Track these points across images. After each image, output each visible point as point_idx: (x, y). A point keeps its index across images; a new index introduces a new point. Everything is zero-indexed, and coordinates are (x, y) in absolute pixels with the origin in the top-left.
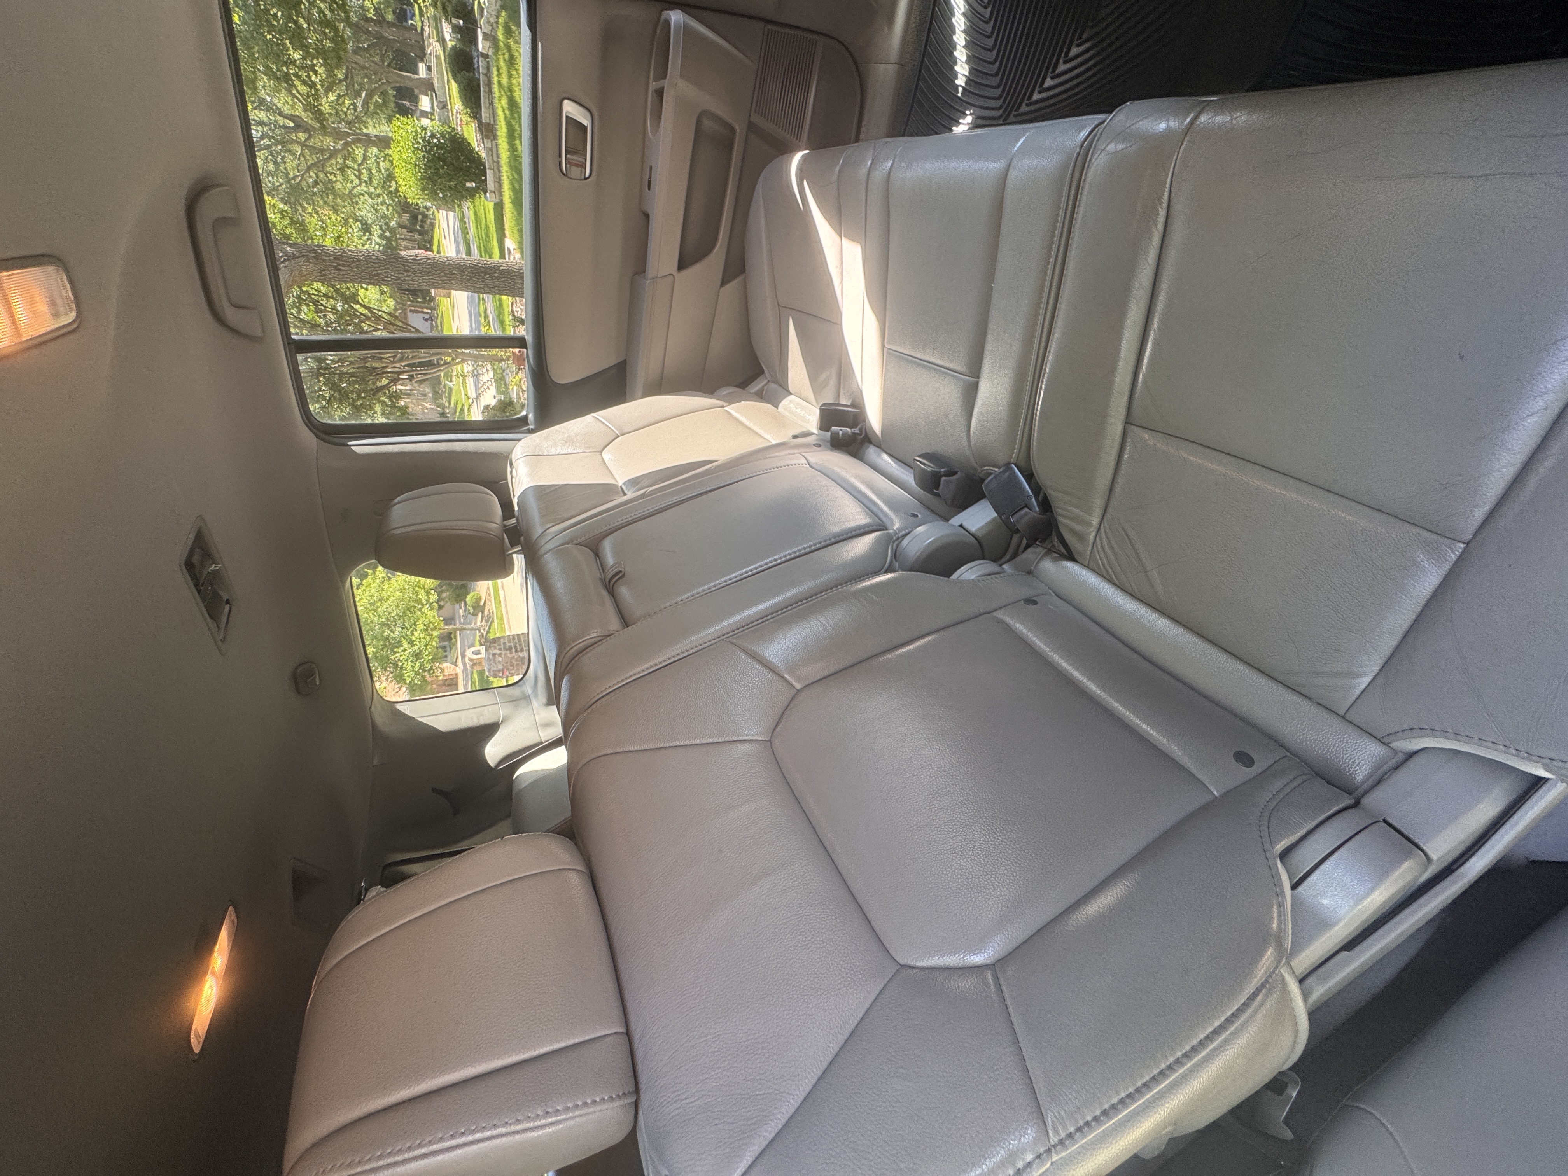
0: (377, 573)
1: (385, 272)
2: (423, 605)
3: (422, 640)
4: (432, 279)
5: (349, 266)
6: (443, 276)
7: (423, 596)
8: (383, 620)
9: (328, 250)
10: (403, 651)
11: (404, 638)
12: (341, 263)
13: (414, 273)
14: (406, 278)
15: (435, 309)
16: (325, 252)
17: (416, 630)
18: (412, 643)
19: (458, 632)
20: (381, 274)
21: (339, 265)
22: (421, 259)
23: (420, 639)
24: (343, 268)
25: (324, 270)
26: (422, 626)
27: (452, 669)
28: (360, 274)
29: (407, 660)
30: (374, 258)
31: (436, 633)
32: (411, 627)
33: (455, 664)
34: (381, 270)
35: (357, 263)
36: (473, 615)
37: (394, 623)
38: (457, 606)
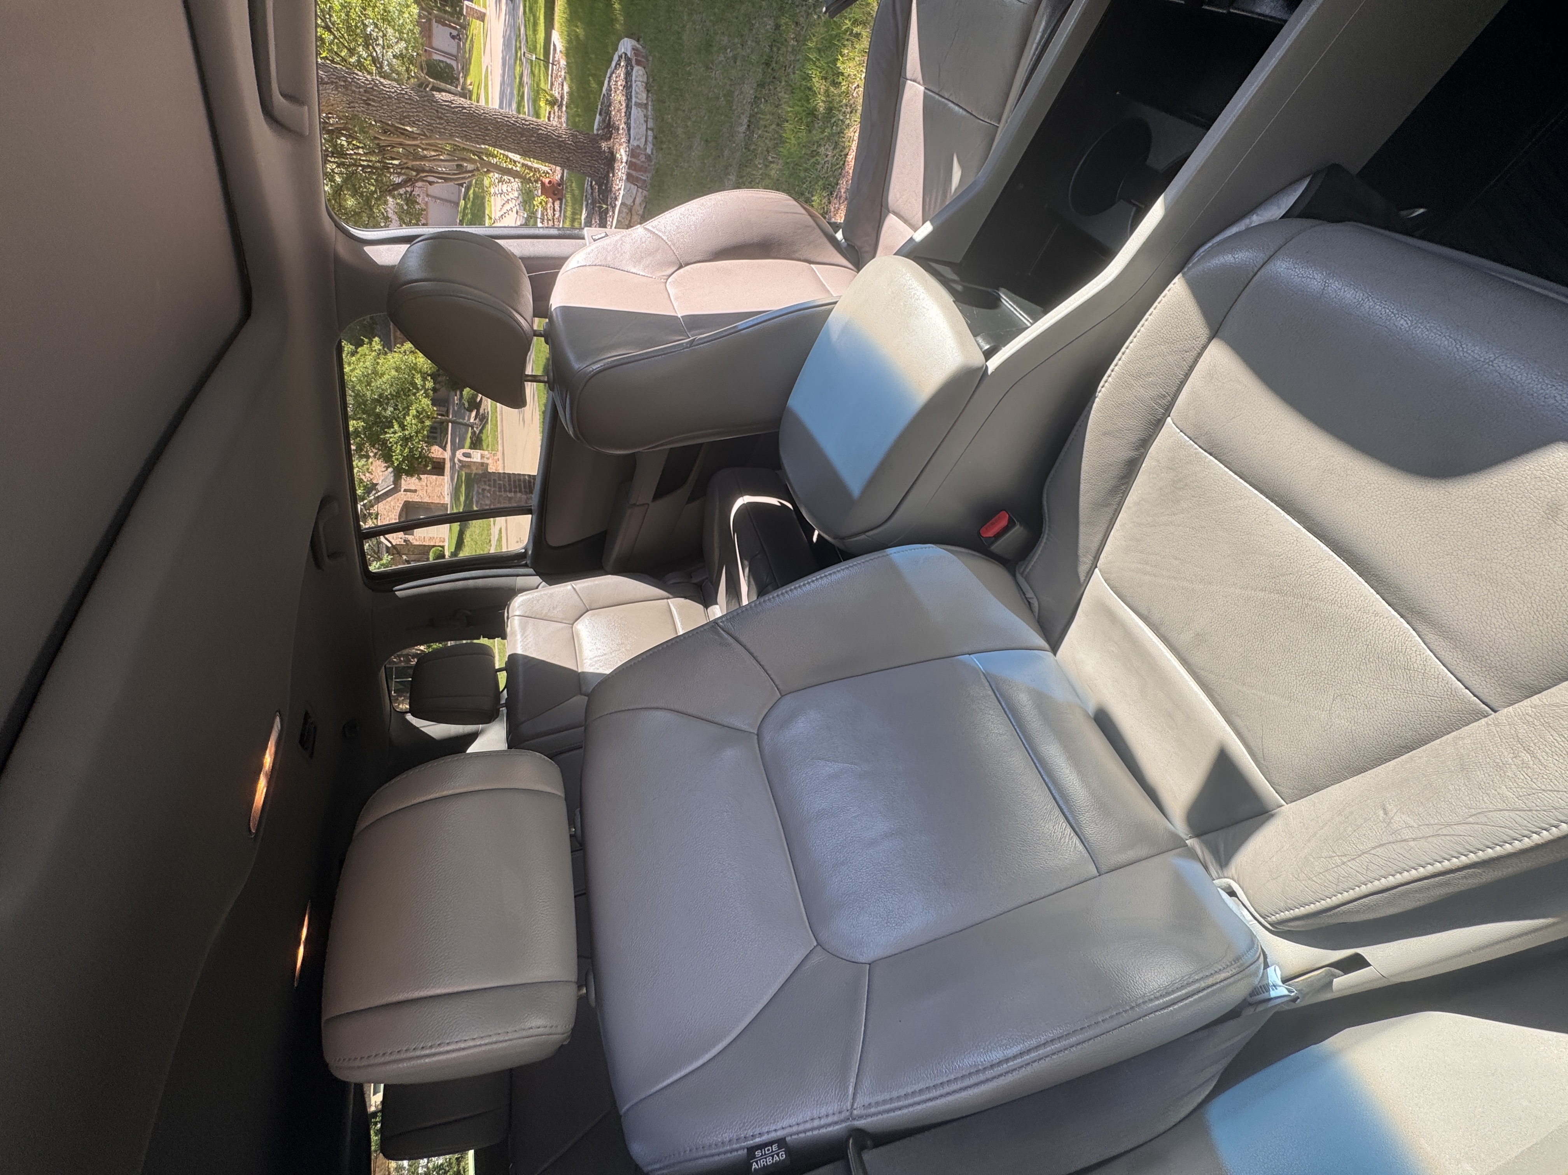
0: (374, 343)
1: (417, 116)
2: (418, 389)
3: (414, 426)
4: (465, 131)
5: (379, 102)
6: (477, 130)
7: (418, 381)
8: (376, 397)
9: (359, 79)
10: (393, 433)
11: (396, 420)
12: (371, 97)
13: (448, 122)
14: (438, 126)
15: (465, 29)
16: (355, 82)
17: (409, 415)
18: (403, 427)
19: (450, 424)
20: (413, 116)
21: (369, 99)
22: (457, 107)
23: (411, 424)
24: (373, 103)
25: (352, 102)
26: (415, 412)
27: (440, 453)
28: (391, 113)
29: (396, 443)
30: (406, 97)
31: (428, 423)
32: (403, 409)
33: (444, 448)
34: (413, 112)
35: (388, 100)
36: (467, 410)
37: (386, 401)
38: (453, 393)
